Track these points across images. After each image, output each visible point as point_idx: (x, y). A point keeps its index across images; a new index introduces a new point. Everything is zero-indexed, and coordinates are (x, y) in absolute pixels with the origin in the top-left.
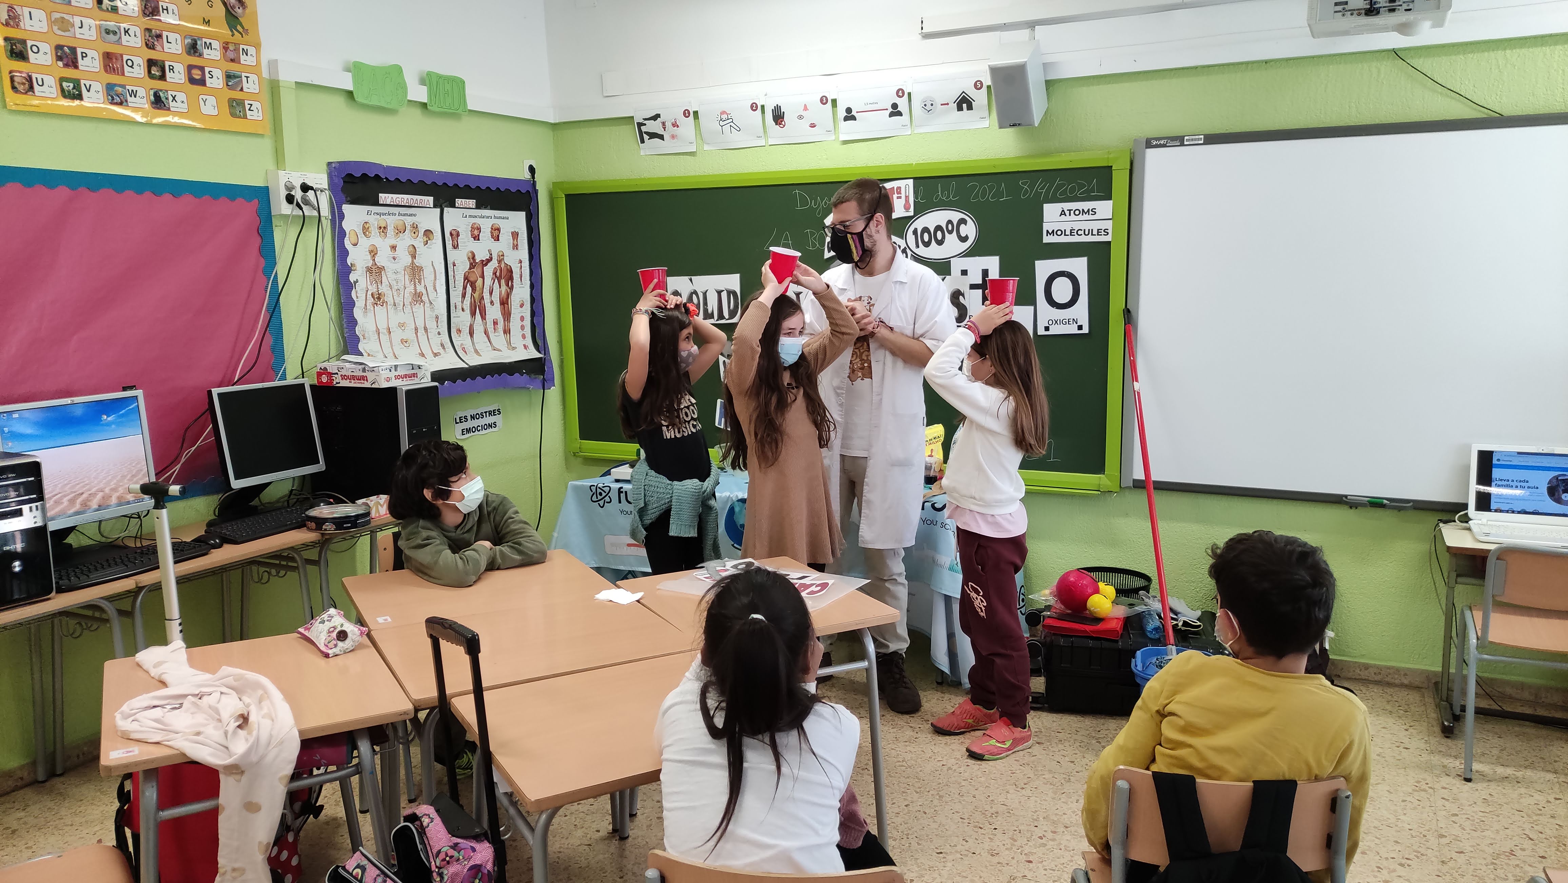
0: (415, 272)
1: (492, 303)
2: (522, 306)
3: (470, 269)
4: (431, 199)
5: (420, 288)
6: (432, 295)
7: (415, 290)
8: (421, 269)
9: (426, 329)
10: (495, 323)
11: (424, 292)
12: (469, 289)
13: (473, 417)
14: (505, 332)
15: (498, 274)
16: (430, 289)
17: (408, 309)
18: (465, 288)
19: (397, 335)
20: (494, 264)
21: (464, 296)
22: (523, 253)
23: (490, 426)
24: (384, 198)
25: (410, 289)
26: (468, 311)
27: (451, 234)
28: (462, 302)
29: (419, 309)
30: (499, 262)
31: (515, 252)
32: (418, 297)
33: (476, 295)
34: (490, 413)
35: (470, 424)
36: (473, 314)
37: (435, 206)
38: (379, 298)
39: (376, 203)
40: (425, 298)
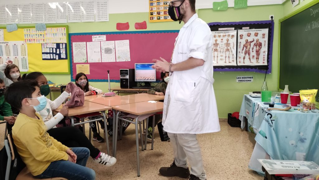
0: (228, 44)
1: (253, 51)
2: (264, 52)
3: (246, 43)
4: (234, 28)
5: (228, 48)
6: (232, 49)
7: (227, 48)
8: (230, 44)
9: (229, 57)
10: (253, 56)
11: (230, 49)
12: (245, 48)
13: (242, 78)
14: (257, 59)
15: (256, 44)
16: (232, 48)
17: (224, 52)
18: (243, 48)
19: (219, 58)
20: (255, 42)
21: (243, 50)
22: (266, 39)
23: (249, 81)
24: (219, 29)
25: (226, 48)
26: (244, 53)
27: (240, 36)
28: (242, 51)
29: (227, 53)
30: (257, 41)
31: (263, 39)
32: (228, 50)
33: (247, 50)
34: (249, 78)
35: (241, 79)
36: (245, 54)
37: (235, 30)
38: (216, 50)
39: (218, 30)
40: (230, 50)
